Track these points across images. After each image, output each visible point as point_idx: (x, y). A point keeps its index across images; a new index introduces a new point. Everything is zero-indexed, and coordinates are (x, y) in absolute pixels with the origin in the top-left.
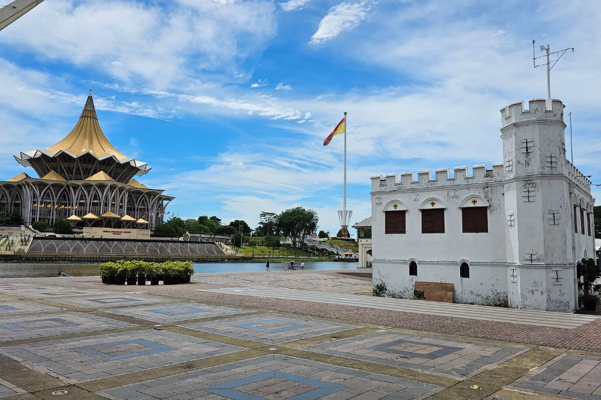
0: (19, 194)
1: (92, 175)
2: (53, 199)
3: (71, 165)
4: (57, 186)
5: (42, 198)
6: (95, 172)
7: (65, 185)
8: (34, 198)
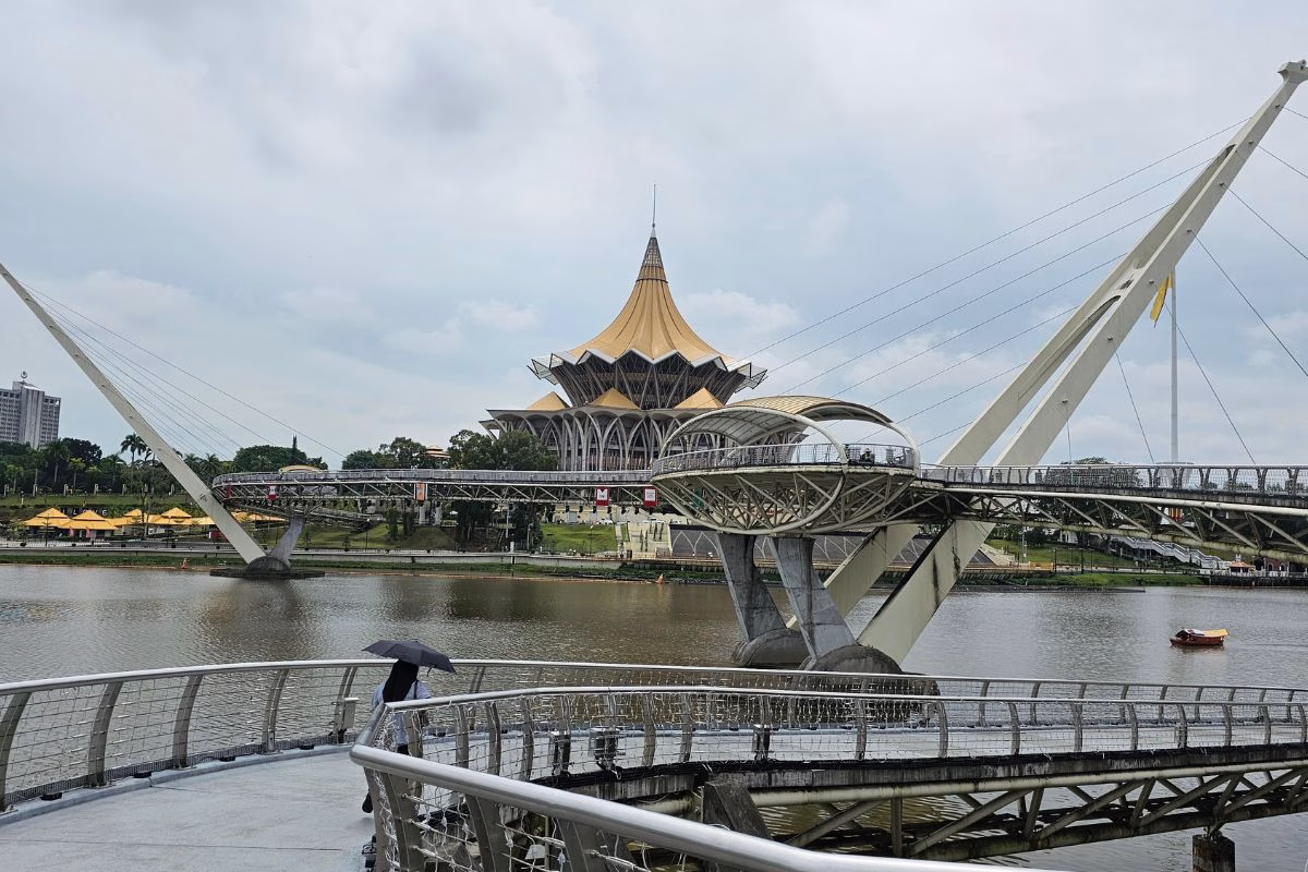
0: (556, 434)
1: (688, 396)
2: (623, 444)
3: (639, 377)
4: (629, 420)
5: (607, 441)
6: (693, 390)
7: (643, 417)
8: (593, 442)
